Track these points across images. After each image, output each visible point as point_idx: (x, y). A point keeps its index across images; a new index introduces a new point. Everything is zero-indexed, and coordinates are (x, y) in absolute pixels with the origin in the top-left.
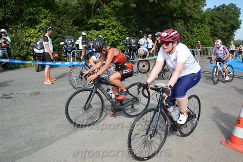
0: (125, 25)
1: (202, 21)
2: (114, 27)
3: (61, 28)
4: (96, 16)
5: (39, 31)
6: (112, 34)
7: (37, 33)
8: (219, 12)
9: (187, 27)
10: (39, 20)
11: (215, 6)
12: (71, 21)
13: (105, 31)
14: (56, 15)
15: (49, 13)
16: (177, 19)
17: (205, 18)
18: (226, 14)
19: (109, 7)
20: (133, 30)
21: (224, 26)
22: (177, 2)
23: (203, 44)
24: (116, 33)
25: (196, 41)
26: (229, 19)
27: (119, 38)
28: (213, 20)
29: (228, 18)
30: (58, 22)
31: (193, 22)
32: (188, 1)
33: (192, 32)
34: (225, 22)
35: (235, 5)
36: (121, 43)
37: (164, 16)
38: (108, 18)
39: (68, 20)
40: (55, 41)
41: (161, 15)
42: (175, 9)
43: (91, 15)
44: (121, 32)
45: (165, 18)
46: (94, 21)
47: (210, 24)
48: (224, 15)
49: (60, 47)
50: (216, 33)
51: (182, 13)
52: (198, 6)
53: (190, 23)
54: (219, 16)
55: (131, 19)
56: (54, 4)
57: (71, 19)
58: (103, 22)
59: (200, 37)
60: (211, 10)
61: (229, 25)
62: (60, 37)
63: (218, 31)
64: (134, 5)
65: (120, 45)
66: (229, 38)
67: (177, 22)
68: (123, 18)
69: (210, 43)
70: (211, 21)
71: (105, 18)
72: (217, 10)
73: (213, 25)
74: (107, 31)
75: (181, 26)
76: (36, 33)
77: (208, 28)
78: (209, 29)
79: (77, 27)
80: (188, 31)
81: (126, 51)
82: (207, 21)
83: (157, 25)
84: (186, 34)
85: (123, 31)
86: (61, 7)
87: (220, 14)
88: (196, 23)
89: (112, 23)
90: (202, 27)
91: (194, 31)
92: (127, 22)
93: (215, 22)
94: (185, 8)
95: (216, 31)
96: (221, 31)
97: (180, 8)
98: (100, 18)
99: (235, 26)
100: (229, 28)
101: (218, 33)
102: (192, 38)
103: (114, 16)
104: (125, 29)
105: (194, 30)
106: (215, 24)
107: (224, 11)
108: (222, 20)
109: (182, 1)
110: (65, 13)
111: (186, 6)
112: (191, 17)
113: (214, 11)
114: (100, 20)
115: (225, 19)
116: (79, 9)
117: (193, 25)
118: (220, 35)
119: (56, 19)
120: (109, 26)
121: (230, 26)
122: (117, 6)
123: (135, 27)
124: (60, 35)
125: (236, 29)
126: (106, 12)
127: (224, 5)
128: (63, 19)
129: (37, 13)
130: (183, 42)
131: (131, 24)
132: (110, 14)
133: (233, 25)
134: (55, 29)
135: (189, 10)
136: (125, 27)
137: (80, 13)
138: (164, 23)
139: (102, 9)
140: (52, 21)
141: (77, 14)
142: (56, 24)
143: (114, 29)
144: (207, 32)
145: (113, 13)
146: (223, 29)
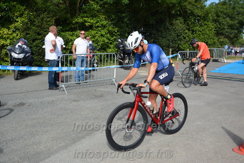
0: (115, 25)
1: (205, 18)
2: (104, 27)
3: (41, 28)
4: (82, 15)
5: (14, 32)
6: (102, 35)
7: (11, 34)
8: (225, 7)
9: (188, 25)
10: (14, 19)
12: (53, 20)
13: (93, 32)
14: (35, 13)
15: (25, 10)
16: (175, 16)
17: (208, 14)
18: (234, 8)
19: (97, 3)
20: (126, 31)
21: (231, 22)
24: (106, 34)
26: (238, 14)
27: (109, 40)
28: (218, 16)
29: (236, 13)
30: (36, 23)
31: (195, 19)
33: (193, 31)
34: (232, 18)
36: (112, 46)
37: (161, 13)
38: (95, 17)
40: (34, 44)
42: (174, 5)
43: (76, 13)
44: (112, 33)
45: (162, 16)
46: (80, 20)
47: (215, 21)
48: (231, 10)
49: (40, 51)
51: (182, 9)
53: (191, 20)
54: (225, 11)
55: (123, 18)
57: (53, 17)
58: (90, 21)
59: (203, 37)
60: (216, 4)
61: (237, 21)
62: (40, 39)
63: (224, 29)
64: (126, 1)
65: (110, 48)
66: (237, 37)
67: (176, 20)
69: (214, 43)
70: (216, 18)
71: (93, 16)
72: (222, 5)
73: (218, 22)
74: (95, 32)
75: (181, 25)
76: (9, 34)
77: (212, 26)
78: (213, 27)
79: (60, 28)
80: (189, 30)
81: (118, 55)
82: (211, 18)
83: (152, 24)
84: (186, 33)
85: (114, 32)
86: (40, 3)
87: (226, 9)
88: (199, 20)
89: (101, 23)
90: (205, 24)
91: (196, 30)
92: (118, 21)
93: (220, 18)
94: (186, 4)
95: (222, 30)
96: (228, 29)
97: (179, 3)
98: (87, 17)
100: (237, 25)
101: (224, 32)
103: (104, 14)
104: (116, 30)
105: (197, 28)
106: (221, 21)
107: (230, 5)
108: (228, 16)
110: (45, 11)
112: (192, 14)
113: (219, 6)
114: (86, 19)
115: (232, 15)
116: (62, 6)
117: (194, 23)
118: (227, 34)
119: (34, 17)
120: (98, 27)
121: (238, 23)
122: (106, 3)
123: (128, 27)
124: (40, 37)
126: (94, 9)
128: (43, 18)
129: (10, 9)
130: (182, 43)
131: (123, 23)
132: (98, 12)
133: (242, 21)
134: (33, 29)
135: (190, 6)
136: (116, 27)
137: (63, 10)
138: (161, 22)
139: (89, 6)
140: (30, 20)
141: (60, 12)
142: (35, 23)
143: (104, 29)
144: (211, 30)
145: (102, 11)
146: (229, 26)
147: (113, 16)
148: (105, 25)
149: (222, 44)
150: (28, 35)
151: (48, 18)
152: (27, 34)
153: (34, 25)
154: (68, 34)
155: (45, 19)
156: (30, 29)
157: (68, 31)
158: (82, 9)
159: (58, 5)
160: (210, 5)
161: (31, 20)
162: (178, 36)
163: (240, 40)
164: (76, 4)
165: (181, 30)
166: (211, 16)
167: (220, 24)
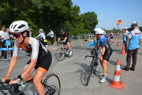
0: (36, 24)
1: (79, 21)
4: (18, 19)
8: (87, 16)
9: (72, 24)
11: (85, 13)
12: (1, 22)
16: (66, 20)
19: (26, 13)
20: (42, 27)
21: (90, 23)
22: (66, 10)
23: (81, 33)
25: (77, 31)
27: (33, 32)
28: (85, 20)
29: (92, 19)
31: (75, 21)
32: (71, 10)
33: (74, 27)
34: (90, 21)
35: (94, 12)
37: (59, 18)
42: (65, 14)
43: (14, 18)
44: (34, 28)
47: (84, 22)
48: (90, 17)
51: (69, 16)
52: (77, 12)
53: (73, 22)
54: (87, 18)
55: (40, 20)
59: (79, 29)
60: (83, 14)
61: (92, 22)
64: (41, 12)
69: (84, 32)
70: (84, 21)
71: (24, 20)
75: (69, 24)
77: (83, 24)
78: (83, 25)
79: (5, 26)
80: (72, 26)
82: (82, 21)
83: (55, 24)
84: (71, 28)
85: (35, 27)
88: (76, 22)
90: (80, 24)
92: (37, 22)
93: (86, 21)
94: (70, 14)
96: (89, 26)
97: (67, 13)
101: (88, 27)
102: (75, 30)
103: (30, 18)
104: (36, 26)
105: (75, 25)
106: (86, 22)
107: (89, 15)
108: (89, 20)
109: (68, 10)
111: (70, 12)
112: (74, 18)
113: (85, 15)
115: (90, 19)
116: (6, 14)
118: (89, 28)
121: (93, 23)
122: (30, 13)
123: (43, 25)
125: (96, 25)
126: (24, 16)
127: (89, 12)
130: (70, 32)
131: (40, 23)
132: (26, 17)
133: (95, 22)
136: (36, 25)
137: (6, 16)
138: (59, 22)
139: (21, 14)
141: (4, 17)
143: (30, 26)
144: (82, 26)
145: (29, 17)
146: (90, 24)
147: (35, 19)
148: (31, 24)
149: (87, 32)
158: (17, 16)
159: (3, 14)
160: (81, 15)
162: (67, 29)
164: (14, 13)
165: (69, 26)
166: (82, 20)
167: (86, 23)
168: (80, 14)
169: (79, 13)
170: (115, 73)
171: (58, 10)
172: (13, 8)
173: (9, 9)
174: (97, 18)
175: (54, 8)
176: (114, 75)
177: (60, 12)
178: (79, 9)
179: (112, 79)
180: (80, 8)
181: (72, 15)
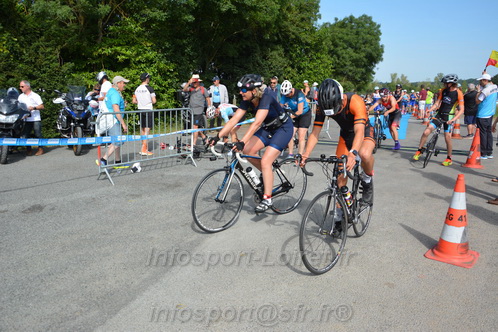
0: (171, 59)
1: (317, 47)
2: (150, 62)
3: (35, 67)
4: (110, 41)
8: (344, 31)
9: (291, 58)
11: (336, 19)
12: (57, 51)
13: (132, 72)
14: (22, 38)
15: (2, 32)
16: (272, 44)
17: (322, 41)
18: (357, 33)
19: (137, 21)
21: (355, 55)
22: (272, 12)
24: (154, 74)
26: (364, 44)
27: (160, 85)
28: (336, 45)
29: (361, 41)
30: (26, 56)
31: (301, 50)
32: (289, 9)
33: (299, 69)
34: (356, 49)
35: (370, 18)
36: (165, 96)
37: (247, 38)
38: (134, 44)
39: (49, 50)
41: (240, 35)
42: (269, 24)
43: (97, 38)
44: (165, 74)
45: (249, 44)
46: (108, 51)
47: (332, 53)
48: (355, 36)
50: (342, 70)
51: (280, 32)
52: (309, 19)
53: (296, 51)
54: (346, 38)
55: (184, 47)
56: (15, 12)
57: (56, 46)
58: (125, 53)
59: (315, 78)
60: (331, 25)
61: (364, 54)
63: (345, 65)
64: (190, 18)
66: (364, 79)
67: (273, 50)
68: (167, 45)
70: (332, 47)
71: (129, 44)
72: (340, 27)
73: (336, 54)
74: (135, 71)
75: (280, 59)
77: (328, 60)
78: (329, 62)
79: (71, 65)
80: (293, 67)
82: (326, 48)
83: (233, 58)
85: (169, 71)
86: (31, 19)
88: (307, 52)
89: (145, 56)
90: (318, 58)
91: (304, 68)
92: (175, 52)
93: (339, 48)
94: (285, 23)
95: (342, 67)
96: (352, 65)
97: (277, 22)
98: (119, 45)
99: (374, 57)
100: (365, 59)
101: (346, 70)
103: (149, 39)
104: (173, 65)
105: (303, 64)
106: (340, 52)
107: (352, 28)
108: (350, 45)
109: (279, 10)
110: (41, 35)
111: (286, 18)
112: (298, 40)
113: (336, 29)
114: (118, 48)
115: (356, 43)
117: (301, 56)
118: (350, 74)
119: (22, 46)
120: (140, 62)
121: (366, 57)
122: (152, 20)
125: (376, 63)
126: (131, 31)
127: (352, 18)
128: (38, 47)
131: (183, 54)
132: (138, 36)
133: (371, 54)
134: (21, 69)
135: (294, 27)
136: (172, 62)
137: (73, 34)
138: (247, 53)
139: (121, 25)
140: (12, 50)
141: (69, 36)
142: (23, 57)
143: (150, 66)
144: (327, 67)
145: (146, 34)
146: (353, 61)
148: (152, 60)
150: (11, 79)
151: (47, 46)
152: (9, 77)
153: (22, 61)
154: (85, 77)
155: (41, 49)
156: (14, 68)
157: (85, 70)
158: (107, 31)
159: (63, 25)
160: (322, 27)
161: (15, 52)
163: (370, 84)
164: (97, 22)
165: (281, 67)
166: (327, 45)
167: (338, 57)
168: (320, 23)
169: (316, 20)
170: (450, 218)
171: (247, 11)
172: (96, 5)
173: (83, 7)
174: (378, 39)
175: (233, 3)
176: (446, 222)
177: (252, 18)
178: (317, 7)
179: (436, 237)
180: (319, 2)
181: (292, 29)
